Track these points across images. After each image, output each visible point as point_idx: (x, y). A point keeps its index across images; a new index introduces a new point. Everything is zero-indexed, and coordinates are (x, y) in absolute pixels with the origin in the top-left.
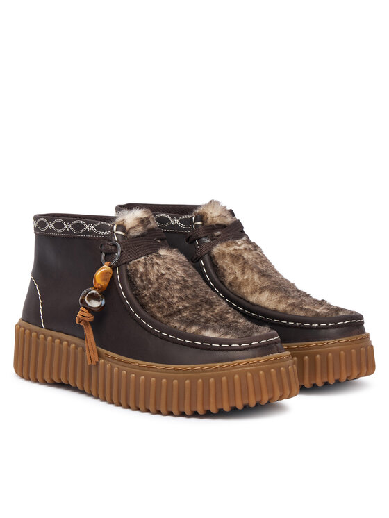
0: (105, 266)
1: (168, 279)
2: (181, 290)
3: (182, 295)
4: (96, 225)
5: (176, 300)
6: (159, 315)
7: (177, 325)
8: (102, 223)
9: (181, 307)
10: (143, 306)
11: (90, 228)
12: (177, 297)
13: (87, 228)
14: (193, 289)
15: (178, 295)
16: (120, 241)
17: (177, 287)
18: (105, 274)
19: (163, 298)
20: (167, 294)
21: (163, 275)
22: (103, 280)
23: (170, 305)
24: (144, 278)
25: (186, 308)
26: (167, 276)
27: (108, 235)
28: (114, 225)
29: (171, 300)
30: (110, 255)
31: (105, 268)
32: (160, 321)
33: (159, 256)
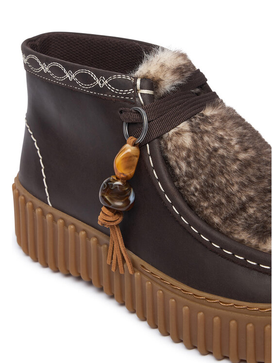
0: (127, 146)
1: (222, 157)
2: (241, 172)
3: (243, 179)
4: (110, 79)
5: (236, 188)
6: (216, 220)
7: (244, 236)
8: (119, 76)
9: (244, 198)
10: (191, 206)
11: (102, 82)
12: (237, 183)
13: (98, 82)
14: (256, 165)
15: (238, 180)
16: (148, 104)
17: (235, 167)
18: (129, 158)
19: (219, 189)
20: (224, 181)
21: (216, 150)
22: (128, 167)
23: (229, 198)
24: (192, 159)
25: (251, 199)
26: (221, 151)
27: (129, 96)
28: (136, 79)
29: (229, 189)
30: (135, 126)
31: (129, 149)
32: (218, 230)
33: (206, 120)
